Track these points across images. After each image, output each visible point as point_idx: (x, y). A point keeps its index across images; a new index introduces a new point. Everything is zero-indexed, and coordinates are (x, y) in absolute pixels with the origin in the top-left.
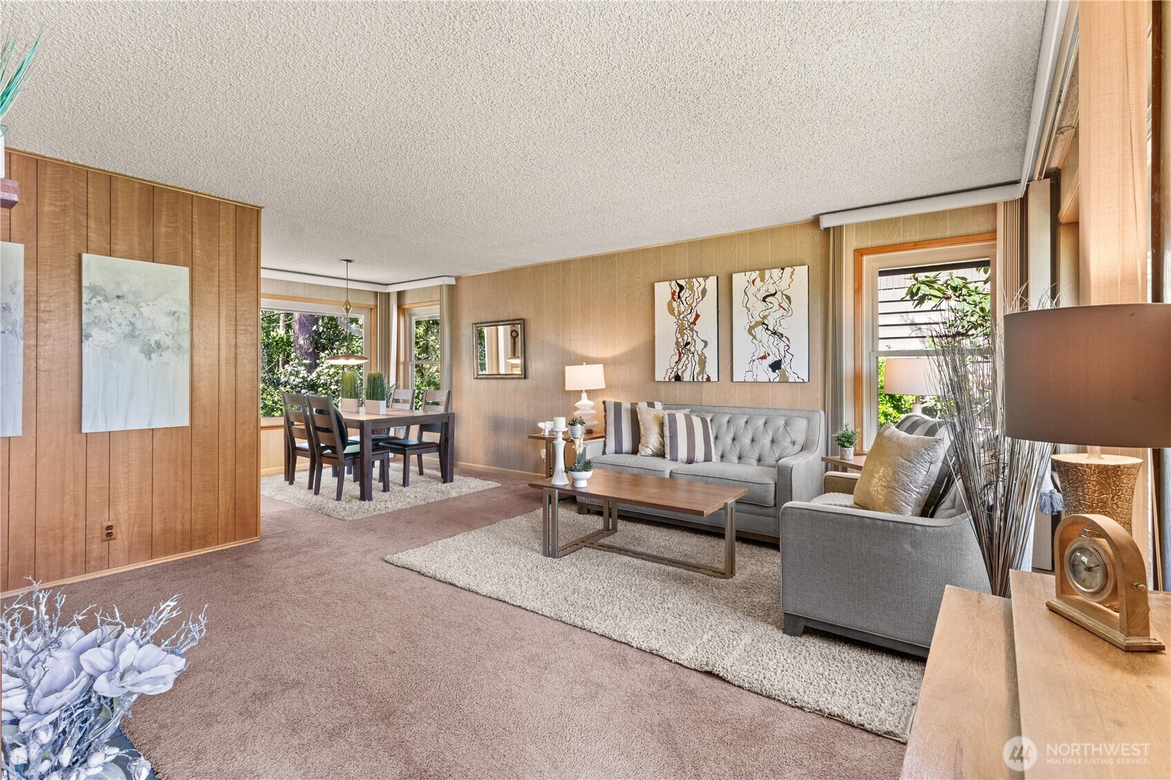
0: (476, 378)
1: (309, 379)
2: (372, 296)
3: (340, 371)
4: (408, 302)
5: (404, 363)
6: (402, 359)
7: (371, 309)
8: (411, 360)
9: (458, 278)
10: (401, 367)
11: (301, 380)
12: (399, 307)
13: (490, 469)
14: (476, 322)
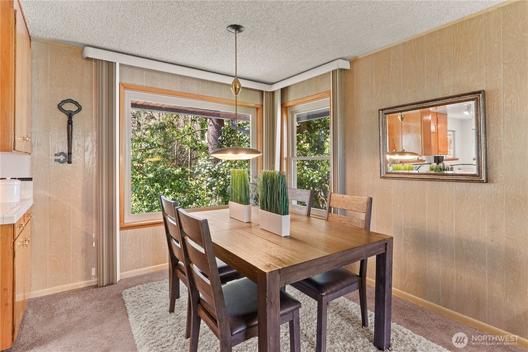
0: (384, 177)
1: (213, 170)
2: (259, 94)
3: (233, 165)
4: (291, 99)
5: (287, 159)
6: (285, 155)
7: (257, 109)
8: (293, 156)
9: (353, 61)
10: (285, 162)
11: (208, 171)
12: (282, 105)
13: (409, 298)
14: (383, 107)
